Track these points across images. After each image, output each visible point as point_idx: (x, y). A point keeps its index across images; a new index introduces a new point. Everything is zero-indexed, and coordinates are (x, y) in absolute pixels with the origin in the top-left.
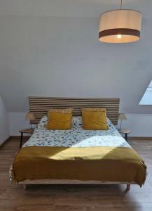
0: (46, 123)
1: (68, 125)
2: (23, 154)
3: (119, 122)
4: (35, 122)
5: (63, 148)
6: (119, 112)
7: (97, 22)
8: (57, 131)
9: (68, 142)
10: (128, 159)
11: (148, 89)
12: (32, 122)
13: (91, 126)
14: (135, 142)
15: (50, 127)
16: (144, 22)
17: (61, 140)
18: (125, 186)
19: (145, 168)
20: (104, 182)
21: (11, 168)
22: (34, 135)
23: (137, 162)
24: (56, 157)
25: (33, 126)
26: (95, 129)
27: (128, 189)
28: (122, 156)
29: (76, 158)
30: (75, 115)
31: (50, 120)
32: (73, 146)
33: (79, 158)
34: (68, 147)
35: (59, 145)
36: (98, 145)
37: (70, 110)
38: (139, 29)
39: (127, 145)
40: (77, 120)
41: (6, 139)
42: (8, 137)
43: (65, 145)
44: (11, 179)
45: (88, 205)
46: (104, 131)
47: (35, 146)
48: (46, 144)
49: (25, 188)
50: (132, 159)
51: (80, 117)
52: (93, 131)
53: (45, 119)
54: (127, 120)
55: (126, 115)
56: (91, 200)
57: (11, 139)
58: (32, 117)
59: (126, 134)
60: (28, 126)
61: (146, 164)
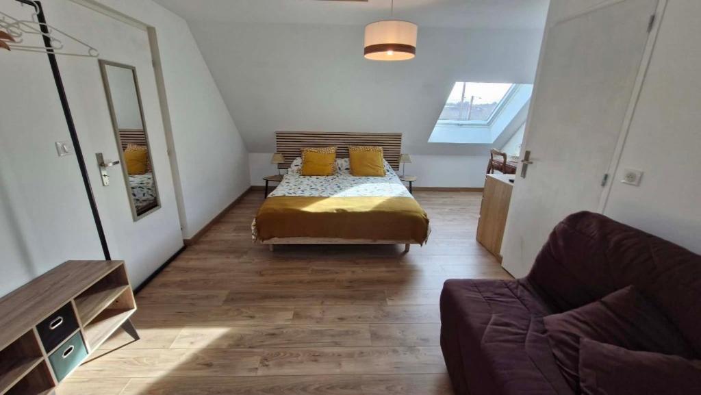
0: (300, 167)
1: (330, 169)
2: (269, 205)
3: (401, 164)
4: (285, 166)
5: (321, 198)
6: (401, 153)
7: (361, 32)
8: (314, 178)
9: (329, 190)
10: (406, 211)
11: (439, 121)
12: (281, 166)
13: (361, 171)
14: (423, 194)
15: (305, 173)
16: (421, 33)
17: (320, 189)
18: (402, 247)
19: (427, 221)
20: (375, 241)
21: (254, 223)
22: (284, 182)
23: (418, 215)
24: (312, 208)
25: (282, 171)
26: (367, 175)
27: (407, 250)
28: (398, 207)
29: (337, 210)
30: (339, 155)
31: (305, 163)
32: (335, 196)
33: (342, 210)
34: (328, 197)
35: (316, 194)
36: (369, 195)
37: (333, 150)
38: (414, 44)
39: (408, 195)
40: (343, 163)
41: (245, 190)
42: (248, 187)
43: (324, 195)
44: (253, 237)
45: (354, 269)
46: (380, 178)
47: (284, 196)
48: (299, 193)
49: (271, 249)
50: (409, 211)
51: (347, 159)
52: (364, 178)
53: (298, 161)
54: (413, 164)
55: (410, 156)
56: (357, 264)
57: (252, 190)
58: (280, 159)
59: (410, 182)
60: (274, 171)
61: (428, 217)
